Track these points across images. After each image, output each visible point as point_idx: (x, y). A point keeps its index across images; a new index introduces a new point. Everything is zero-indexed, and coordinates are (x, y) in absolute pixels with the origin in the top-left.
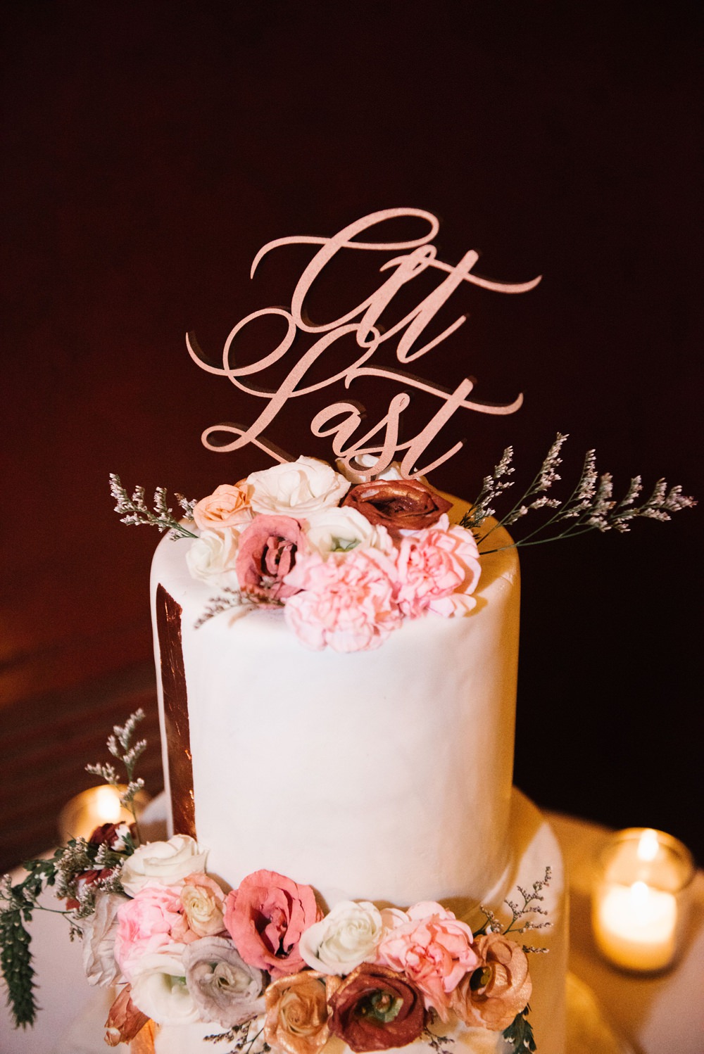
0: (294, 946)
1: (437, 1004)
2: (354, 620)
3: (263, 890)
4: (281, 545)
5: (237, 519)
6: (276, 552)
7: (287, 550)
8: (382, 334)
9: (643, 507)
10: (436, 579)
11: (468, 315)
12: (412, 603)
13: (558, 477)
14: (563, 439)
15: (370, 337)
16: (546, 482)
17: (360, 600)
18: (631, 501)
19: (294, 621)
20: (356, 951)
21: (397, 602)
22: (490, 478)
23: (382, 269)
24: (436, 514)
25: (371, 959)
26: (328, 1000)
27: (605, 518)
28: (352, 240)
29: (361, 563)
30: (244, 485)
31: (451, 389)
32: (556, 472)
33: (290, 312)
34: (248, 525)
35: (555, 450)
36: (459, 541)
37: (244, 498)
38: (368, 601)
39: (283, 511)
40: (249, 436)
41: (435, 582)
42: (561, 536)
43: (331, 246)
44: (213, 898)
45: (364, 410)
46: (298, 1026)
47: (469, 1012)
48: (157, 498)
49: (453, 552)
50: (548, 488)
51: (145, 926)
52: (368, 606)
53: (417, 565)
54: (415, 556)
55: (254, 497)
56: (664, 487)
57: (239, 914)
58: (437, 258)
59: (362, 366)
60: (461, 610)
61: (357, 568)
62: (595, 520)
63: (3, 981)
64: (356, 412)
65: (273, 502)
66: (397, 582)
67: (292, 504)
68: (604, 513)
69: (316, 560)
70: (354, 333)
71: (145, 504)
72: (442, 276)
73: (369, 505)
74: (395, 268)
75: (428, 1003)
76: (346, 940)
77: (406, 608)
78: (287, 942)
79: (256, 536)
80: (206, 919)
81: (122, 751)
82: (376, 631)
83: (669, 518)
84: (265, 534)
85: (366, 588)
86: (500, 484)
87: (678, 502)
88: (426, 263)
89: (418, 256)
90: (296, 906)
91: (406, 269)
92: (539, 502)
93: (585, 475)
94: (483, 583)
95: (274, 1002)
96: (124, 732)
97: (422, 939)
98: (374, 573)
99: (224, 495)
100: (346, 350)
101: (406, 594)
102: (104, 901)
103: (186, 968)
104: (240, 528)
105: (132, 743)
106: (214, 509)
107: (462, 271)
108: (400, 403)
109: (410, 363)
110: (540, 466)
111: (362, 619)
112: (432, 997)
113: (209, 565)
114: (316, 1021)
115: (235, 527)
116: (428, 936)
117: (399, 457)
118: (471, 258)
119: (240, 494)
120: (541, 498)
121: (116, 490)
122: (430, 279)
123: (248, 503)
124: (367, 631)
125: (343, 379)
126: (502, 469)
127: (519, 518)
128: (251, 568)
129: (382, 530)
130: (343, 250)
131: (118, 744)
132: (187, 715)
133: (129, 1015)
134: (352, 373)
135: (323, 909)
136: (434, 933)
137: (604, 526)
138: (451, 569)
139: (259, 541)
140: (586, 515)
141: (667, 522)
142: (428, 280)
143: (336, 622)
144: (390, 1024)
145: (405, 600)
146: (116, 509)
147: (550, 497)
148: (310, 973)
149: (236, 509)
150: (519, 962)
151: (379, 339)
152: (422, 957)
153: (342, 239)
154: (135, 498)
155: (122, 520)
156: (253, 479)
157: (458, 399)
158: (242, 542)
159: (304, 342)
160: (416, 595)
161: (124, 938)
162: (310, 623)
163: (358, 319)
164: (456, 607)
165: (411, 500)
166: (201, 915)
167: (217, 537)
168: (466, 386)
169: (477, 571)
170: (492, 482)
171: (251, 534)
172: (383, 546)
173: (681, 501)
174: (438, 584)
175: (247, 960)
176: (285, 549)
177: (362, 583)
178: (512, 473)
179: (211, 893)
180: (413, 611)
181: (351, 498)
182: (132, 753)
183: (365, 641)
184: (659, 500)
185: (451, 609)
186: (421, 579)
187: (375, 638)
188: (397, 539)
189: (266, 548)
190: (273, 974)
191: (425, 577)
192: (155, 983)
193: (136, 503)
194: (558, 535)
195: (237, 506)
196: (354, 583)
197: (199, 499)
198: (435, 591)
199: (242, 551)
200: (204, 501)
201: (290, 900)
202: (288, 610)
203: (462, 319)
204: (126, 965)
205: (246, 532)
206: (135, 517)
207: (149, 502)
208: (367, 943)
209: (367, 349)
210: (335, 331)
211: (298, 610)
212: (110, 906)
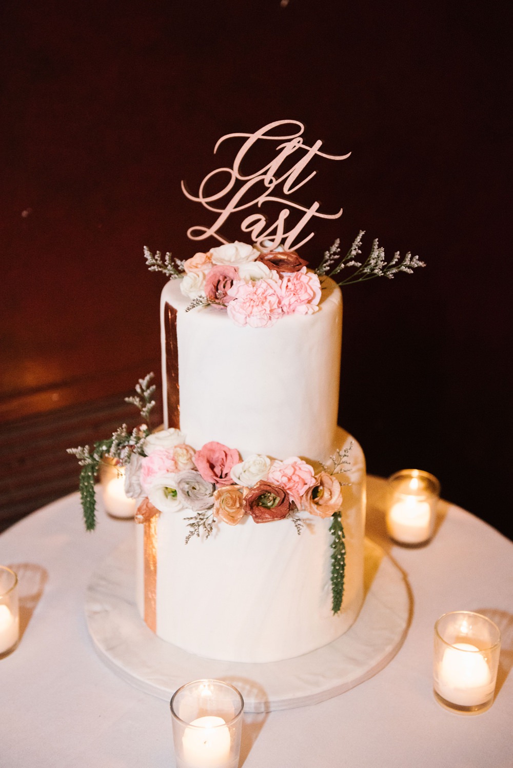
0: (228, 475)
1: (296, 500)
2: (260, 311)
3: (213, 451)
4: (226, 280)
5: (205, 267)
6: (224, 282)
7: (229, 282)
8: (276, 180)
9: (400, 266)
10: (299, 296)
11: (318, 171)
12: (288, 307)
13: (360, 252)
14: (362, 233)
15: (271, 182)
16: (354, 253)
17: (263, 303)
18: (394, 263)
19: (232, 312)
20: (258, 475)
21: (280, 306)
22: (327, 252)
23: (277, 149)
24: (300, 266)
25: (265, 480)
26: (244, 497)
27: (381, 270)
28: (263, 135)
29: (264, 285)
30: (208, 254)
31: (309, 207)
32: (359, 249)
33: (232, 169)
34: (210, 270)
35: (359, 238)
36: (310, 279)
37: (209, 258)
38: (266, 304)
39: (227, 264)
40: (211, 232)
41: (299, 297)
42: (360, 280)
43: (253, 138)
44: (189, 454)
45: (267, 218)
46: (228, 507)
47: (311, 506)
48: (167, 258)
49: (308, 284)
50: (355, 256)
51: (155, 467)
52: (267, 306)
53: (290, 289)
54: (290, 284)
55: (213, 257)
56: (410, 256)
57: (201, 458)
58: (303, 144)
59: (267, 196)
60: (310, 312)
61: (262, 288)
62: (376, 271)
63: (81, 506)
64: (263, 219)
65: (222, 260)
66: (281, 296)
67: (232, 260)
68: (381, 268)
69: (242, 283)
70: (262, 181)
71: (161, 260)
72: (305, 152)
73: (268, 262)
74: (283, 148)
75: (291, 499)
76: (253, 469)
77: (285, 309)
78: (224, 472)
79: (215, 275)
80: (186, 462)
81: (143, 391)
82: (270, 318)
83: (412, 272)
84: (218, 274)
85: (266, 298)
86: (332, 256)
87: (416, 263)
88: (298, 146)
89: (294, 142)
90: (229, 457)
91: (288, 149)
92: (350, 263)
93: (373, 251)
94: (322, 300)
95: (217, 498)
96: (144, 382)
97: (289, 472)
98: (270, 291)
99: (199, 257)
100: (259, 188)
101: (285, 302)
102: (135, 457)
103: (176, 483)
104: (206, 272)
105: (148, 387)
106: (194, 264)
107: (314, 150)
108: (285, 214)
109: (290, 194)
110: (351, 246)
111: (264, 311)
112: (293, 496)
113: (192, 287)
114: (238, 505)
115: (204, 271)
116: (292, 470)
117: (283, 241)
118: (319, 143)
119: (207, 256)
120: (351, 261)
121: (147, 254)
122: (300, 153)
123: (211, 260)
124: (266, 317)
125: (257, 203)
126: (334, 249)
127: (341, 270)
128: (211, 290)
129: (274, 272)
130: (259, 140)
131: (141, 387)
132: (178, 365)
133: (147, 509)
134: (262, 199)
135: (241, 459)
136: (295, 470)
137: (381, 274)
138: (306, 291)
139: (215, 278)
140: (372, 270)
141: (411, 274)
142: (299, 154)
143: (251, 313)
144: (274, 508)
145: (285, 304)
146: (147, 263)
147: (356, 261)
148: (236, 486)
149: (204, 263)
150: (336, 488)
151: (275, 183)
152: (290, 480)
153: (259, 134)
154: (156, 257)
155: (149, 269)
156: (212, 250)
157: (312, 211)
158: (207, 278)
159: (239, 184)
160: (290, 302)
161: (145, 474)
162: (239, 312)
163: (265, 173)
164: (308, 309)
165: (289, 260)
166: (182, 460)
167: (195, 275)
168: (316, 205)
169: (319, 294)
170: (329, 255)
171: (212, 273)
172: (274, 278)
173: (417, 263)
174: (301, 298)
175: (205, 479)
176: (228, 282)
177: (264, 295)
178: (339, 252)
179: (188, 451)
180: (288, 310)
181: (261, 258)
182: (149, 391)
183: (265, 322)
184: (407, 262)
185: (307, 310)
186: (292, 295)
187: (269, 321)
188: (281, 277)
189: (219, 281)
190: (217, 485)
191: (294, 294)
192: (160, 493)
193: (156, 260)
194: (359, 279)
195: (205, 261)
196: (260, 295)
197: (186, 260)
198: (299, 301)
199: (208, 281)
200: (189, 261)
201: (226, 455)
202: (228, 308)
203: (315, 173)
204: (146, 487)
205: (209, 273)
206: (156, 267)
207: (163, 259)
208: (263, 471)
209: (269, 188)
210: (254, 179)
211: (233, 307)
212: (138, 460)
